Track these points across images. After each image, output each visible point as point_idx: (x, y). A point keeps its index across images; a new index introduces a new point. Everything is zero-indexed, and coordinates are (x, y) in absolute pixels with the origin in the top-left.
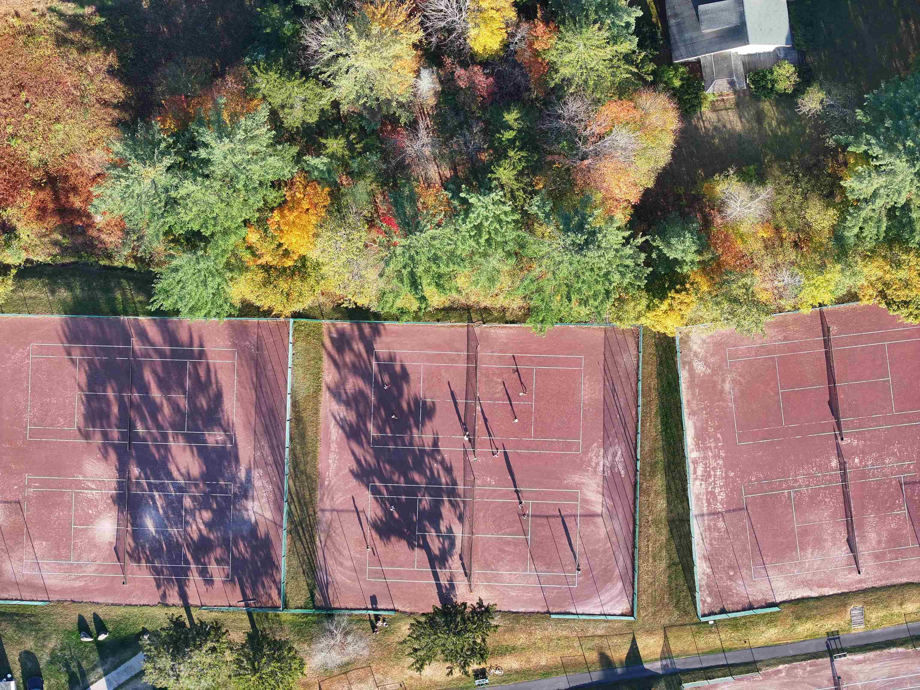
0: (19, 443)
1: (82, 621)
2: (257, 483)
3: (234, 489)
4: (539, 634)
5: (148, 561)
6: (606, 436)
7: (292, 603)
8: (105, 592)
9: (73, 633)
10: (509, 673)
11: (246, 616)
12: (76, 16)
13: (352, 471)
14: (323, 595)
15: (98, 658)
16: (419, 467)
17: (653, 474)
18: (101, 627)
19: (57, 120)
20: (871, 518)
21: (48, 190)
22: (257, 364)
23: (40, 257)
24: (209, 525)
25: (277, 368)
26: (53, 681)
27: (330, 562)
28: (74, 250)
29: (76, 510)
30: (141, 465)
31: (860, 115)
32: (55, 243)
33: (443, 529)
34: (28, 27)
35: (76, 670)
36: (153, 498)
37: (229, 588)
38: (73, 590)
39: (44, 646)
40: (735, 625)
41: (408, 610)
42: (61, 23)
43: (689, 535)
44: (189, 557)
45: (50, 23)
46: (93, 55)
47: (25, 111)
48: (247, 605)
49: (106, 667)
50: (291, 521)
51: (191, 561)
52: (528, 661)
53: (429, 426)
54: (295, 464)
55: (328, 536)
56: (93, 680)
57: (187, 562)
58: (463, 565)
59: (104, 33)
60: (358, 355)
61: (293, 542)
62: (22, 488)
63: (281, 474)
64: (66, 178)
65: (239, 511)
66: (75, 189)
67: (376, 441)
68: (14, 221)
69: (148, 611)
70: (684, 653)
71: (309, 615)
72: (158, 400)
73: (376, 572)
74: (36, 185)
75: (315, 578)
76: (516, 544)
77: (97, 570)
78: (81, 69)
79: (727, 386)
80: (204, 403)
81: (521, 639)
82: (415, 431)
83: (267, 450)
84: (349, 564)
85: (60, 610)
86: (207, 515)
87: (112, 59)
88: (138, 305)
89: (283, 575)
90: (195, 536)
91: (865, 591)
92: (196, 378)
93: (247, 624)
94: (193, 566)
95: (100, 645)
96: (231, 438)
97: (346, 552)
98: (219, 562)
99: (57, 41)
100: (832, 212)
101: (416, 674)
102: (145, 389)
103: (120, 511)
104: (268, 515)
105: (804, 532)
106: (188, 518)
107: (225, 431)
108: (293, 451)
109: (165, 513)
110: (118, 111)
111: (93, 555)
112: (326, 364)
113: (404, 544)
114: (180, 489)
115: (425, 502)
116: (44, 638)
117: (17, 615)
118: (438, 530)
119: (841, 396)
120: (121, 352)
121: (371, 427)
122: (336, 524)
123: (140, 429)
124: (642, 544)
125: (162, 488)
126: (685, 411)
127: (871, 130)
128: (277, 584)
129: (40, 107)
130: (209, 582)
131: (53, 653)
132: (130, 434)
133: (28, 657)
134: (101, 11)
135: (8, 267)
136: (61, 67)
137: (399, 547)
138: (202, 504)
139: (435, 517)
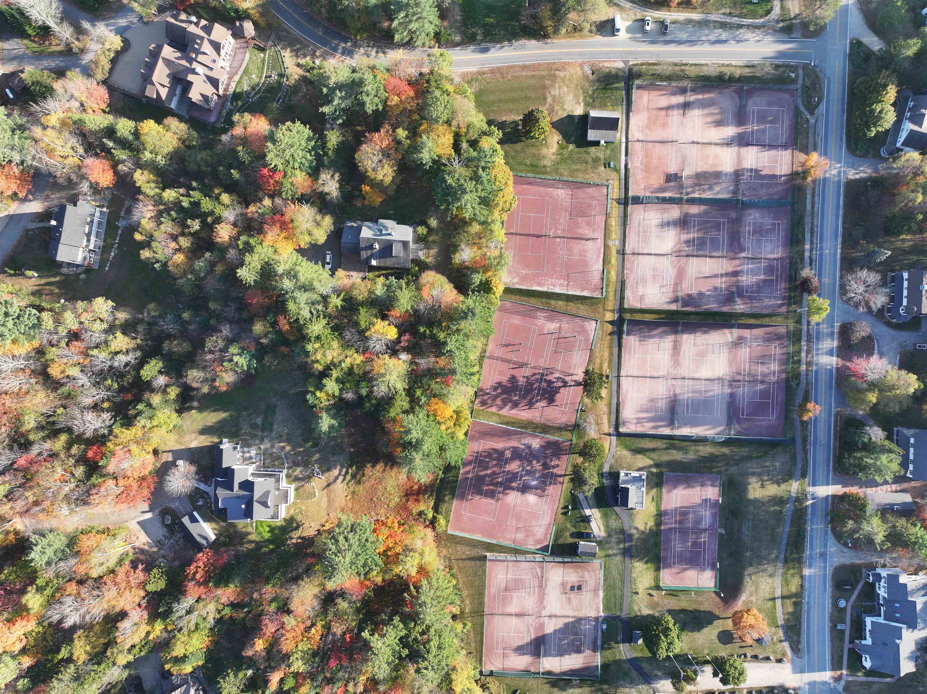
0: (496, 524)
1: (562, 514)
2: (526, 442)
3: (527, 451)
4: (598, 354)
5: (546, 486)
6: (534, 318)
7: (571, 438)
8: (554, 504)
9: (567, 518)
10: (609, 367)
11: (573, 455)
12: (351, 476)
13: (529, 408)
14: (569, 427)
15: (577, 511)
16: (531, 384)
17: (549, 304)
18: (566, 507)
19: (386, 489)
20: (579, 231)
21: (410, 497)
22: (485, 434)
23: (432, 504)
24: (538, 462)
25: (488, 427)
26: (582, 528)
28: (432, 491)
29: (524, 508)
30: (512, 482)
31: (442, 207)
32: (428, 498)
33: (555, 380)
34: (351, 493)
35: (580, 519)
36: (524, 480)
37: (561, 459)
38: (551, 515)
39: (569, 529)
40: (608, 286)
41: (581, 398)
42: (353, 481)
43: (573, 296)
44: (547, 471)
45: (352, 485)
46: (366, 472)
47: (381, 500)
48: (568, 454)
49: (581, 508)
50: (542, 433)
51: (549, 471)
52: (606, 359)
53: (518, 378)
54: (523, 428)
55: (549, 421)
56: (584, 514)
58: (568, 376)
59: (359, 467)
60: (489, 398)
61: (550, 434)
62: (512, 526)
63: (525, 433)
64: (407, 490)
65: (535, 450)
66: (412, 487)
67: (520, 397)
68: (418, 511)
69: (564, 490)
70: (614, 305)
71: (576, 433)
72: (492, 472)
73: (565, 406)
74: (407, 501)
75: (563, 428)
76: (564, 356)
77: (546, 505)
78: (370, 477)
79: (524, 272)
80: (495, 455)
81: (598, 361)
82: (519, 383)
83: (516, 436)
84: (561, 416)
85: (557, 521)
86: (534, 462)
87: (369, 465)
88: (456, 472)
89: (561, 439)
90: (541, 468)
91: (605, 238)
92: (486, 457)
93: (576, 455)
94: (551, 471)
95: (573, 509)
96: (509, 449)
97: (556, 416)
98: (551, 461)
99: (358, 484)
100: (474, 224)
101: (604, 400)
102: (486, 475)
103: (527, 492)
104: (538, 440)
105: (580, 255)
106: (534, 469)
107: (506, 450)
108: (517, 427)
109: (531, 477)
110: (387, 467)
111: (540, 505)
112: (489, 410)
113: (557, 395)
114: (523, 470)
115: (544, 384)
116: (566, 528)
117: (557, 537)
118: (555, 382)
119: (536, 233)
120: (471, 481)
121: (515, 398)
122: (546, 417)
123: (500, 480)
124: (573, 312)
125: (521, 476)
126: (530, 288)
127: (449, 204)
128: (564, 442)
129: (380, 494)
130: (558, 466)
131: (572, 526)
132: (501, 484)
133: (572, 535)
134: (351, 466)
135: (434, 516)
136: (368, 484)
137: (558, 396)
138: (530, 463)
139: (550, 382)
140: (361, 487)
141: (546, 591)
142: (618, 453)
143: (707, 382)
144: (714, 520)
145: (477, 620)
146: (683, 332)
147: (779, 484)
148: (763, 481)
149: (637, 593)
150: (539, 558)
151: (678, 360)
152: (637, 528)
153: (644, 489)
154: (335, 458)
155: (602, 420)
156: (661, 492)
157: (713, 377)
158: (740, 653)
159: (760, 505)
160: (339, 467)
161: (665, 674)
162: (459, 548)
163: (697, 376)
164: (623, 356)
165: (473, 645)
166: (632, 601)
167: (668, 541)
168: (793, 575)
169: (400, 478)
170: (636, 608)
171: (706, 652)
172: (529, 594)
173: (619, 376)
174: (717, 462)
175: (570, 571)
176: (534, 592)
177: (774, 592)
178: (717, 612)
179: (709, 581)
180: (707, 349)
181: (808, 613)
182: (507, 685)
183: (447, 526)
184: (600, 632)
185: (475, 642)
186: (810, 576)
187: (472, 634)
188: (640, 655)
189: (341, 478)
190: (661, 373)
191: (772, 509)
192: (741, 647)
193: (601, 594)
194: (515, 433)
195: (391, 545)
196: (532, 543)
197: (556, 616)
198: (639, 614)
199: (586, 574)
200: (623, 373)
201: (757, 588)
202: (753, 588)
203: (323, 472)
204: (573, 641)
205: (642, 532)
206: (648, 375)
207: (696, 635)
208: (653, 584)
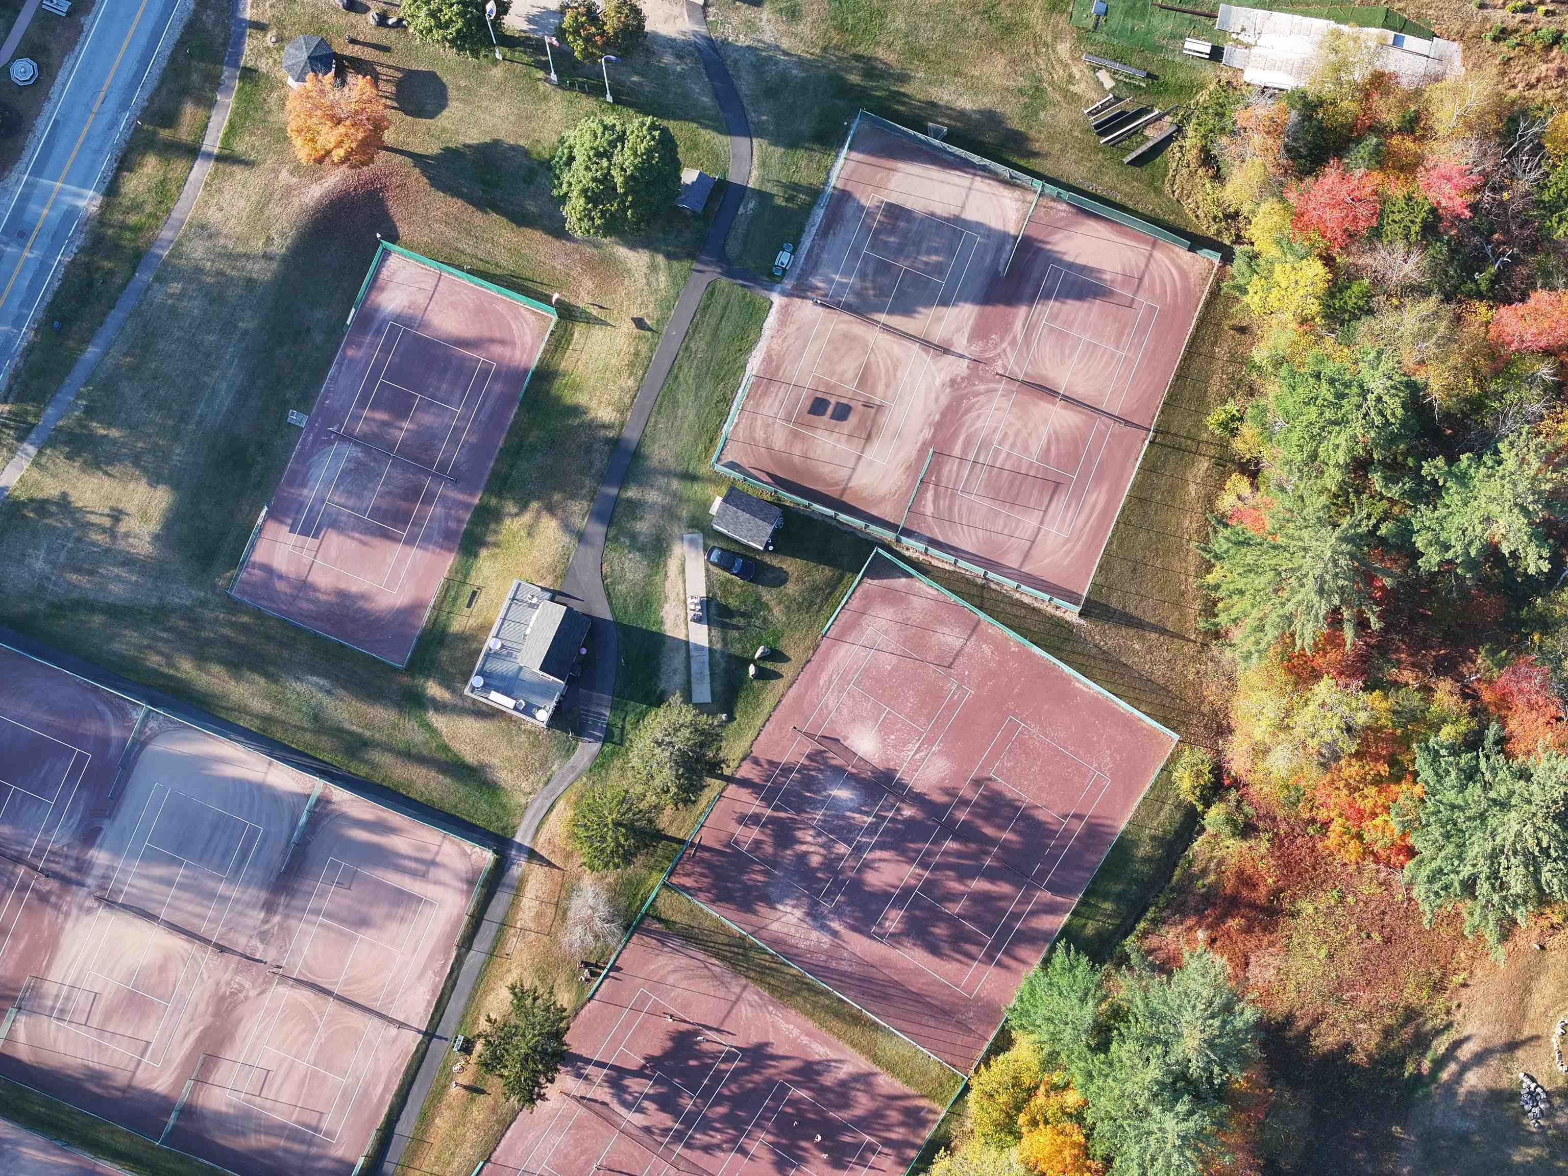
0: (1011, 705)
1: (783, 658)
2: (815, 935)
3: (826, 906)
4: (471, 1136)
5: (804, 767)
7: (665, 893)
8: (799, 699)
9: (775, 641)
10: (450, 1078)
11: (681, 836)
12: (1428, 1047)
13: (767, 1044)
14: (655, 932)
15: (732, 651)
16: (728, 1120)
18: (764, 675)
19: (1331, 957)
21: (1263, 901)
22: (943, 1012)
23: (1198, 846)
24: (803, 857)
25: (924, 1031)
26: (738, 590)
27: (684, 961)
28: (1185, 888)
29: (903, 723)
30: (910, 821)
32: (1204, 872)
33: (646, 1104)
34: (1446, 989)
35: (734, 621)
36: (867, 814)
37: (723, 836)
38: (821, 668)
39: (780, 603)
41: (583, 1012)
42: (1429, 1026)
44: (783, 815)
45: (1436, 1015)
46: (1376, 1039)
47: (1359, 929)
48: (692, 844)
49: (718, 656)
50: (754, 946)
51: (776, 814)
52: (450, 1107)
53: (766, 1157)
54: (811, 988)
55: (715, 977)
56: (713, 633)
57: (776, 809)
58: (596, 1101)
59: (1391, 1067)
60: (889, 1128)
61: (730, 935)
62: (961, 679)
63: (808, 967)
64: (1264, 927)
65: (798, 899)
66: (1248, 930)
67: (784, 1090)
68: (1252, 842)
69: (751, 735)
71: (643, 904)
72: (968, 882)
73: (644, 1003)
74: (1276, 893)
75: (678, 934)
77: (827, 706)
78: (1369, 1016)
80: (937, 931)
81: (478, 1114)
82: (770, 1138)
83: (845, 967)
84: (671, 979)
85: (808, 642)
86: (815, 860)
87: (1360, 1057)
88: (1083, 921)
89: (700, 902)
90: (799, 834)
92: (969, 937)
93: (672, 832)
94: (769, 812)
95: (743, 663)
96: (880, 937)
97: (684, 984)
98: (757, 843)
99: (1413, 1010)
101: (510, 980)
102: (991, 875)
103: (875, 771)
104: (775, 926)
106: (824, 839)
107: (892, 935)
108: (827, 994)
109: (844, 817)
110: (1302, 1028)
111: (845, 712)
112: (897, 1086)
113: (657, 1052)
114: (859, 850)
115: (688, 1103)
116: (788, 608)
117: (830, 594)
118: (647, 1097)
120: (1042, 874)
121: (803, 1094)
122: (722, 993)
123: (950, 844)
125: (871, 830)
128: (693, 891)
129: (1355, 947)
130: (742, 820)
131: (767, 607)
132: (950, 829)
133: (779, 579)
134: (1418, 1078)
135: (1208, 805)
136: (1384, 994)
137: (656, 1045)
138: (830, 864)
139: (666, 1103)
140: (1412, 995)
141: (927, 434)
142: (526, 786)
143: (151, 908)
144: (305, 457)
145: (1181, 423)
146: (164, 1104)
147: (64, 502)
148: (112, 532)
149: (639, 323)
150: (913, 548)
151: (217, 1014)
152: (567, 527)
153: (492, 643)
154: (1461, 1124)
155: (539, 915)
156: (438, 607)
157: (128, 917)
158: (393, 34)
159: (147, 459)
160: (1462, 1091)
161: (649, 52)
162: (1159, 672)
163: (178, 943)
164: (389, 1098)
165: (1221, 351)
166: (665, 305)
167: (476, 451)
168: (137, 207)
169: (1270, 974)
170: (663, 280)
171: (497, 73)
172: (985, 445)
173: (429, 1035)
174: (229, 642)
175: (826, 470)
176: (968, 443)
177: (215, 175)
178: (417, 179)
179: (400, 277)
180: (108, 1015)
181: (137, 76)
182: (1158, 191)
183: (1174, 759)
184: (807, 243)
185: (1212, 357)
186: (85, 185)
187: (1215, 385)
188: (706, 135)
189: (1466, 1052)
190: (285, 993)
191: (114, 433)
192: (386, 49)
193: (755, 363)
194: (843, 979)
195: (1372, 791)
196: (916, 602)
197: (926, 344)
198: (660, 259)
199: (779, 440)
200: (411, 1041)
201: (260, 208)
202: (274, 209)
203: (1514, 1095)
204: (899, 251)
205: (551, 509)
206: (331, 1005)
207: (508, 134)
208: (578, 330)
